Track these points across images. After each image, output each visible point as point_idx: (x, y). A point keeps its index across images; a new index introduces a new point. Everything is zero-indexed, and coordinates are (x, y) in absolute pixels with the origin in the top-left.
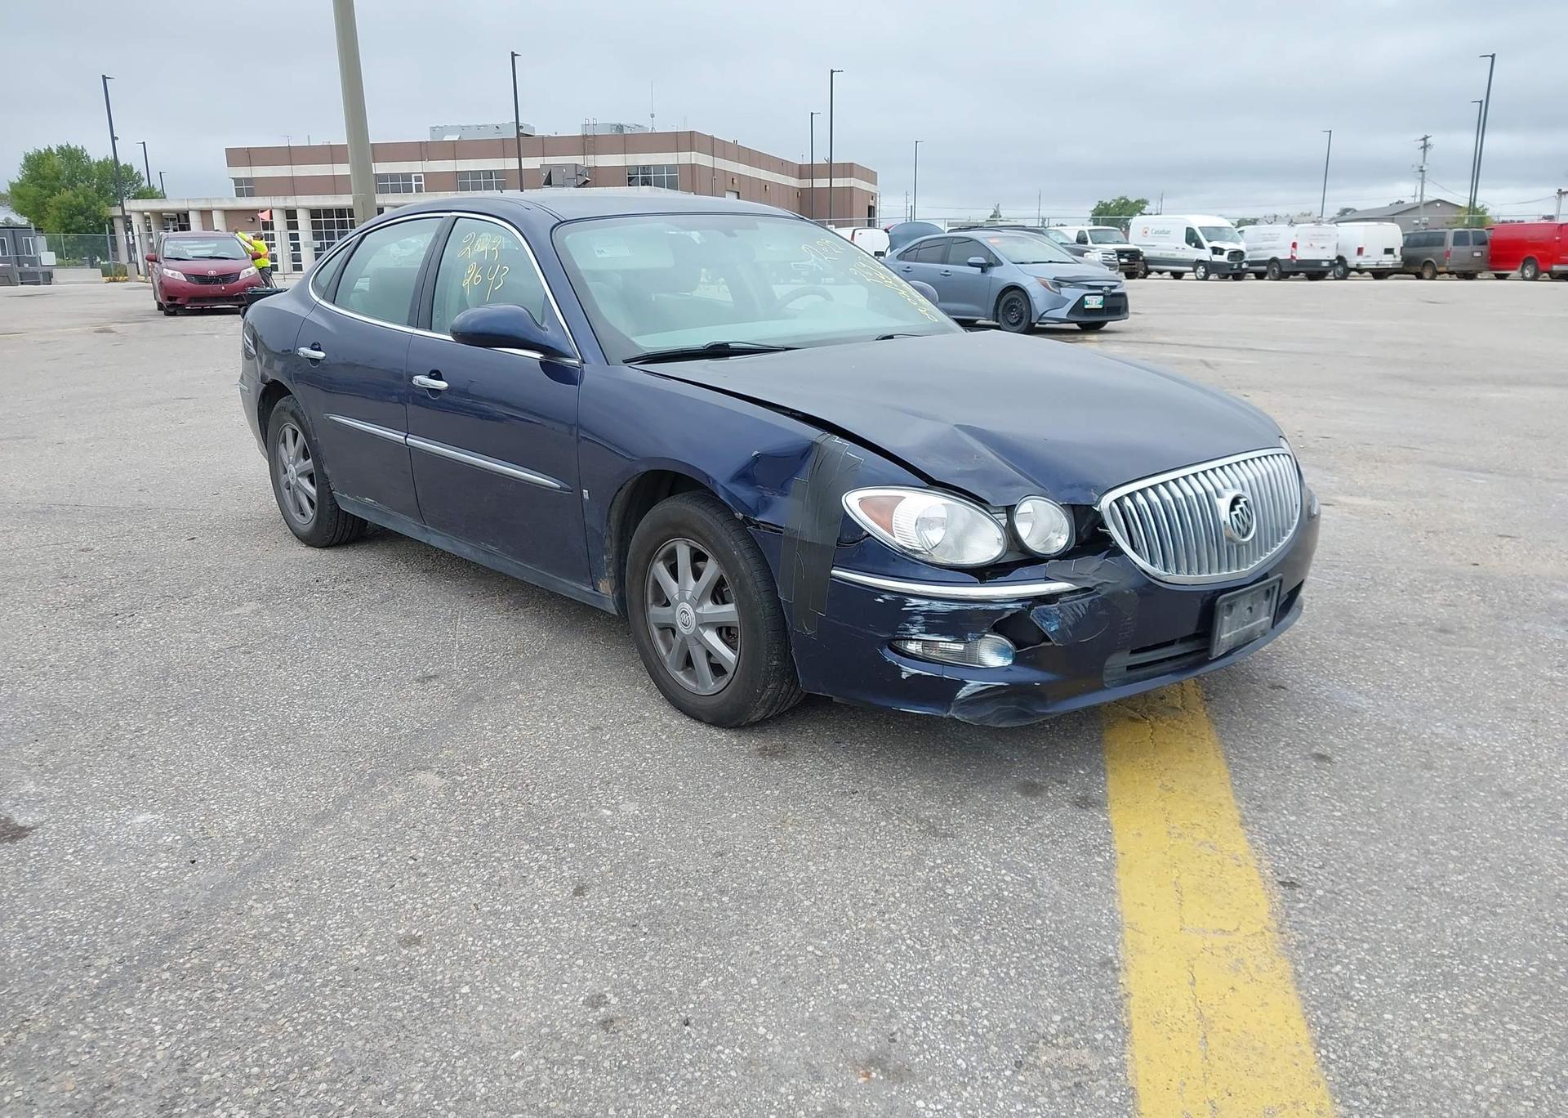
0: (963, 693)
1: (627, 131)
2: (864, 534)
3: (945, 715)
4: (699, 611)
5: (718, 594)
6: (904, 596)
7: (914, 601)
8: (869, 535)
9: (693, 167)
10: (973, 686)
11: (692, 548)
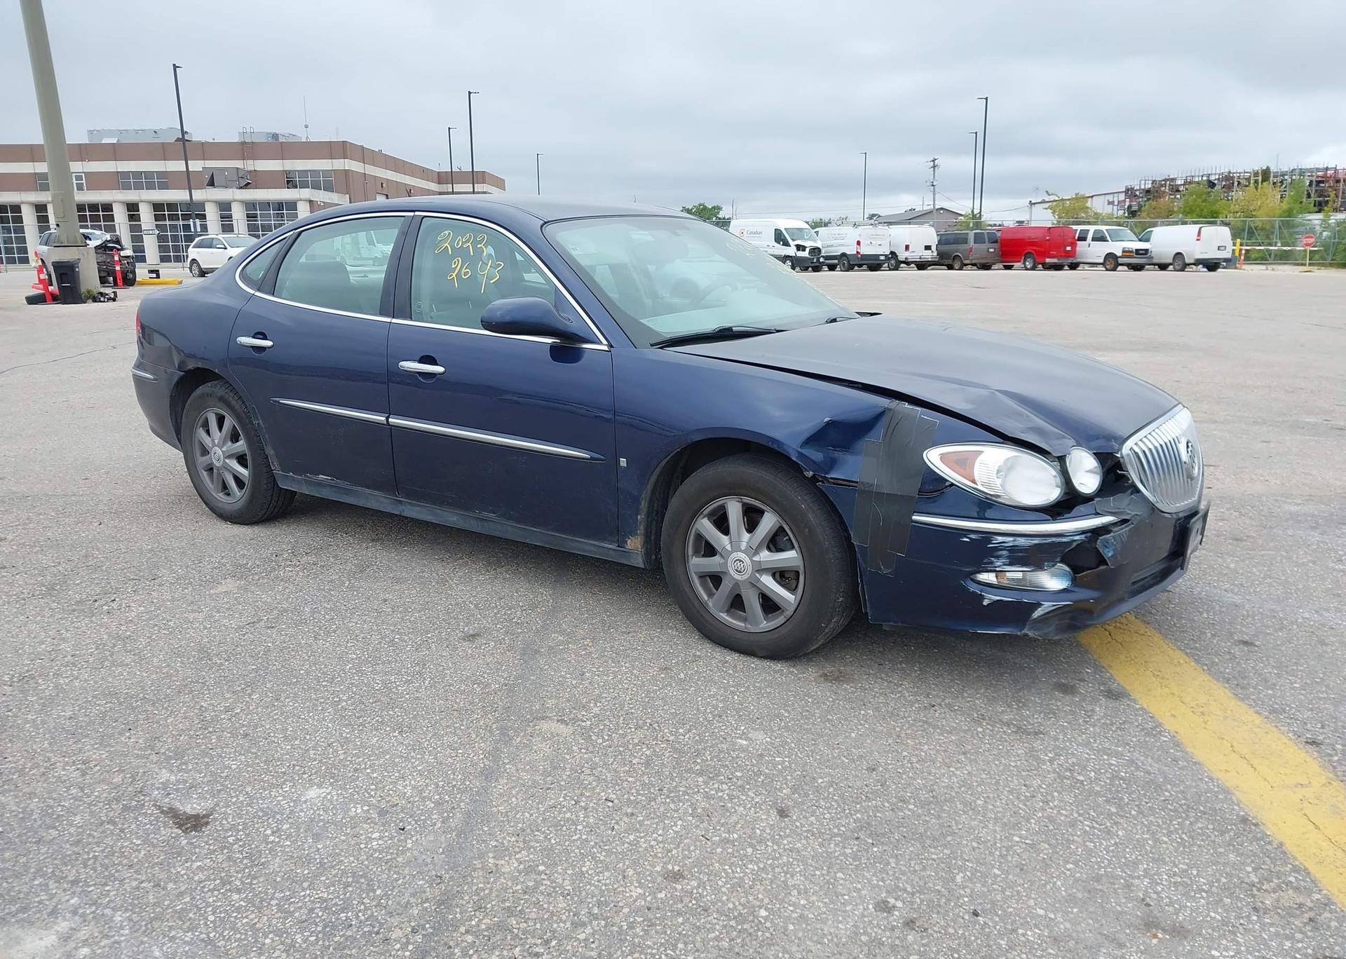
0: (1038, 613)
1: (282, 139)
2: (947, 484)
3: (1019, 633)
4: (756, 558)
5: (775, 542)
6: (989, 535)
7: (1000, 539)
8: (952, 485)
9: (346, 173)
10: (1047, 606)
11: (744, 505)
